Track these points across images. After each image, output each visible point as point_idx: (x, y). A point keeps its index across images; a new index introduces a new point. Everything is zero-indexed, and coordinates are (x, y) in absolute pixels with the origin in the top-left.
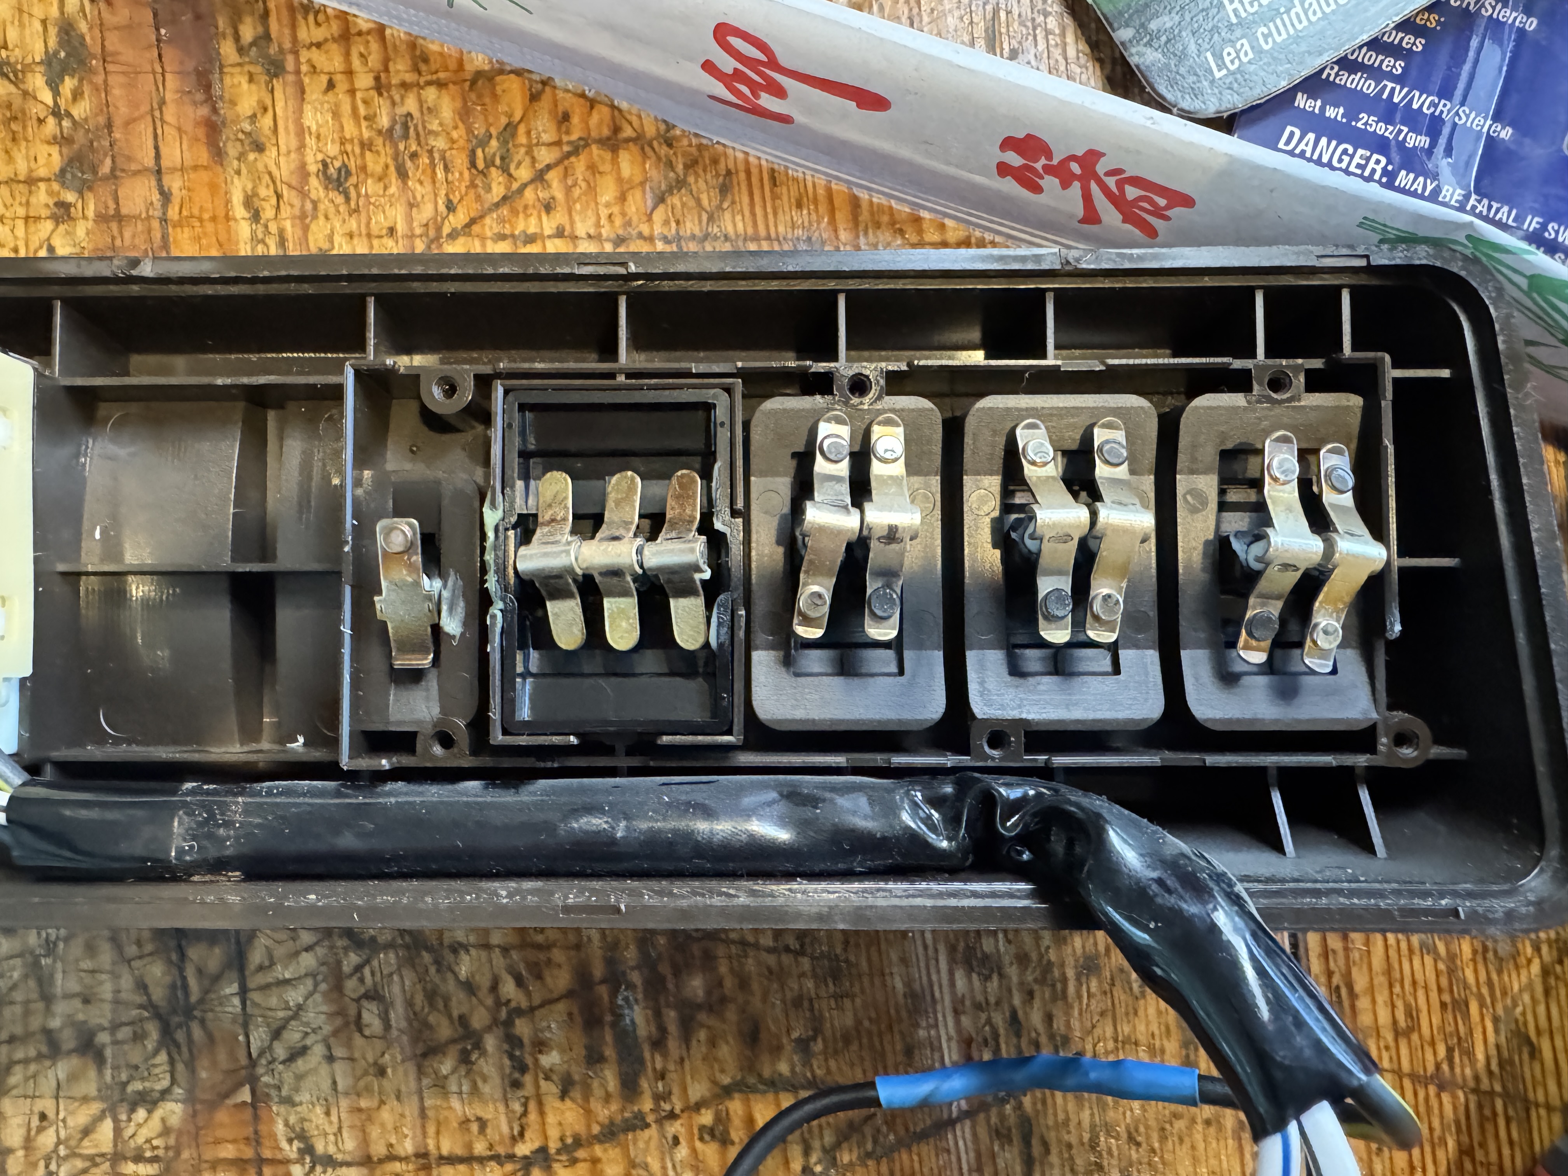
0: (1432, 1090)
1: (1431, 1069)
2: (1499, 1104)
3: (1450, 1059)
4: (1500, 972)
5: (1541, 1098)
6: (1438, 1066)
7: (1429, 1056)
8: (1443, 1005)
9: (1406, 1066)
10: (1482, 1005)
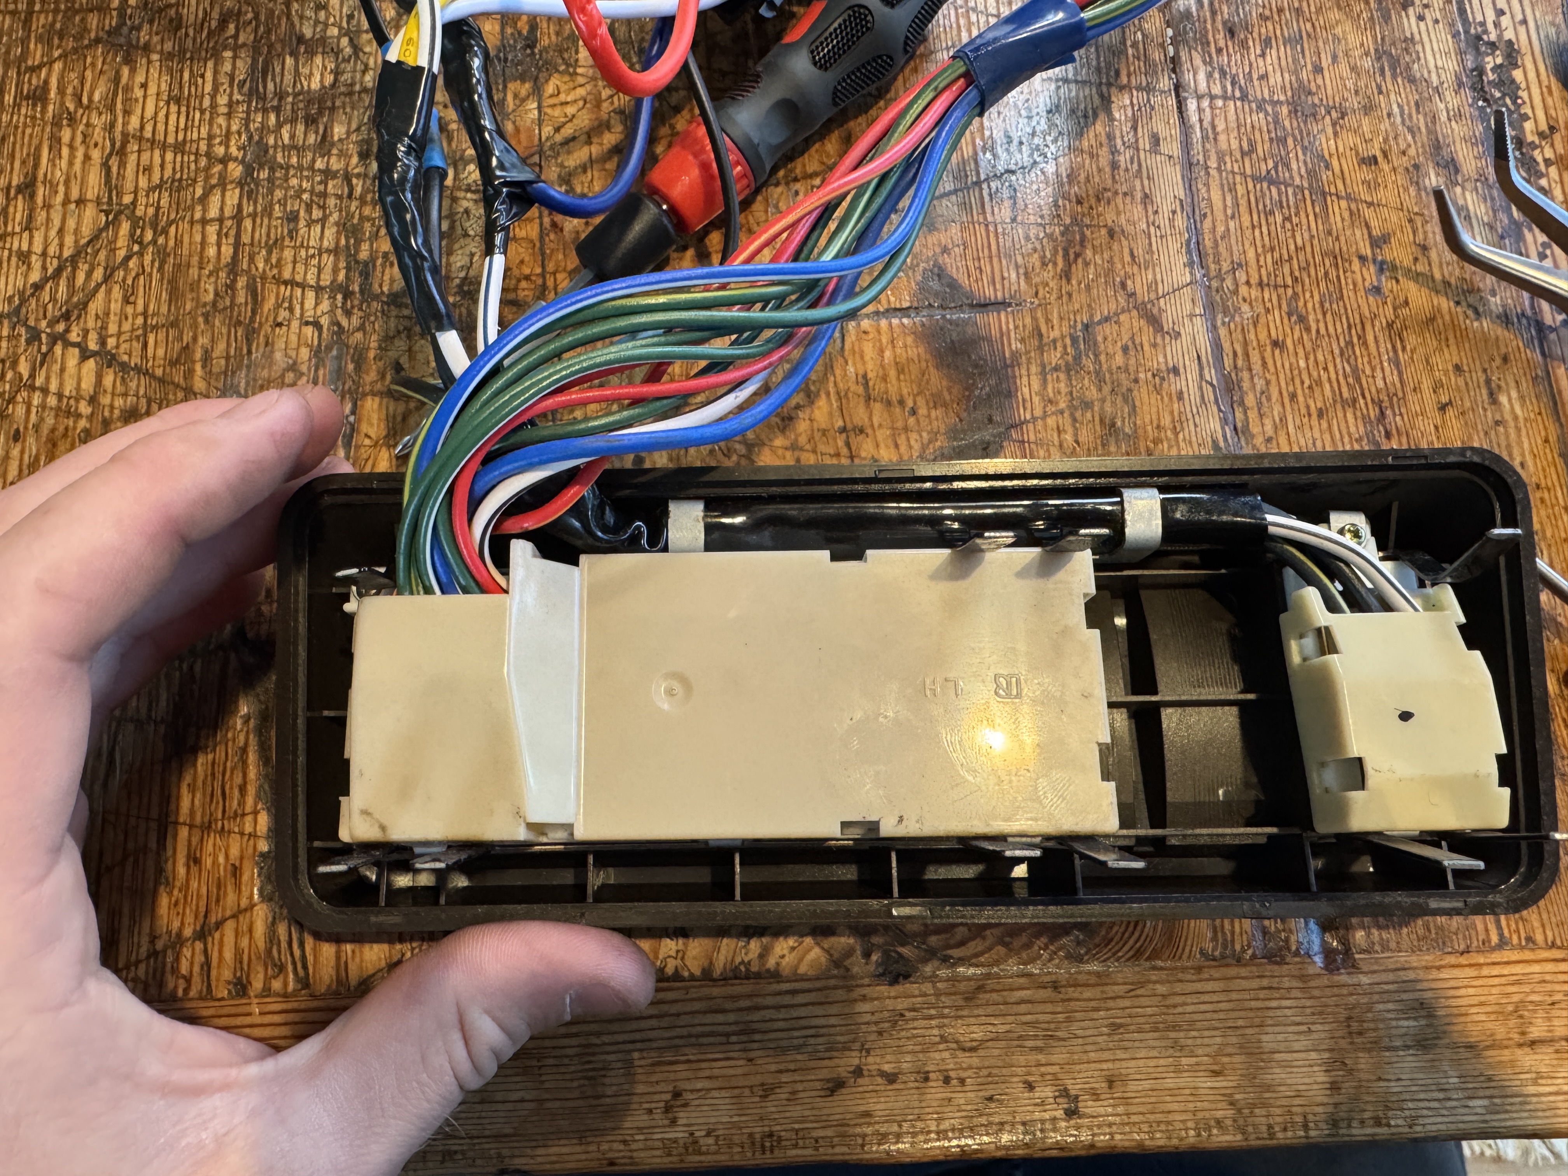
0: (1265, 185)
1: (1264, 173)
2: (1307, 192)
3: (1276, 167)
4: (1305, 122)
5: (1333, 190)
6: (1268, 172)
7: (1263, 167)
8: (1271, 140)
9: (1248, 171)
10: (1295, 139)
